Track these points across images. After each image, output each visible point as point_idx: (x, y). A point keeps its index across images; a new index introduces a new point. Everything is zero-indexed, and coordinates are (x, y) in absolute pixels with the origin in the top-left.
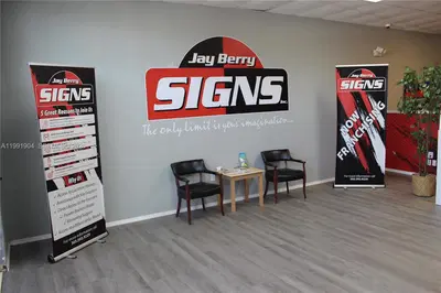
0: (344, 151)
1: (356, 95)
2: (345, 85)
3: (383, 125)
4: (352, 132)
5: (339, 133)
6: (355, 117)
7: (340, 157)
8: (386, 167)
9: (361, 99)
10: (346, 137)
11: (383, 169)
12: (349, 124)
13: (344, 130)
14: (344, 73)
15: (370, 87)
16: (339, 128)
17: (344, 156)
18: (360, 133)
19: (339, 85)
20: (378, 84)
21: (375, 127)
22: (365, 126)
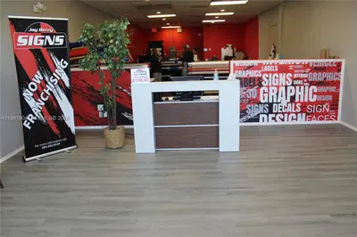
0: (31, 118)
1: (36, 52)
2: (22, 40)
3: (68, 85)
4: (37, 95)
5: (22, 98)
6: (38, 78)
7: (27, 126)
8: (76, 125)
9: (43, 58)
10: (31, 103)
11: (73, 128)
12: (33, 87)
13: (28, 94)
14: (20, 26)
15: (51, 43)
16: (21, 93)
17: (31, 124)
18: (45, 95)
19: (15, 41)
20: (59, 40)
21: (61, 87)
22: (50, 87)
